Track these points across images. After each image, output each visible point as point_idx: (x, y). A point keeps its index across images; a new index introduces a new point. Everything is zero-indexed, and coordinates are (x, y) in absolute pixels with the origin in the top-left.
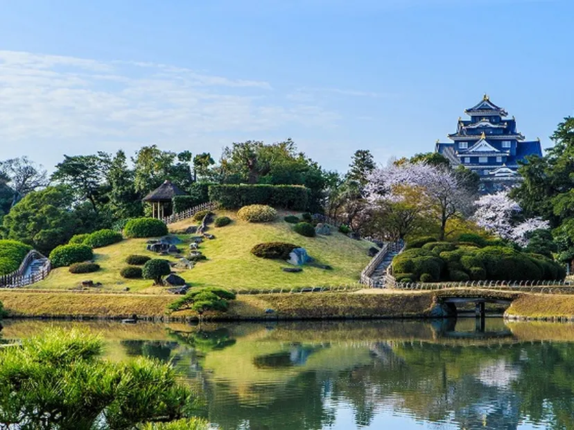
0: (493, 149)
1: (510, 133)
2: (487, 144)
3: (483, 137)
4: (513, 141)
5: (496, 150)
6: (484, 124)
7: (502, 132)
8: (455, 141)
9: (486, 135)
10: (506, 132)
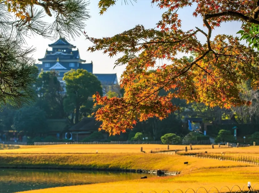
0: (63, 67)
1: (74, 58)
2: (60, 65)
3: (58, 60)
4: (76, 63)
5: (65, 68)
6: (59, 53)
7: (69, 57)
8: (43, 63)
9: (59, 59)
10: (71, 57)
